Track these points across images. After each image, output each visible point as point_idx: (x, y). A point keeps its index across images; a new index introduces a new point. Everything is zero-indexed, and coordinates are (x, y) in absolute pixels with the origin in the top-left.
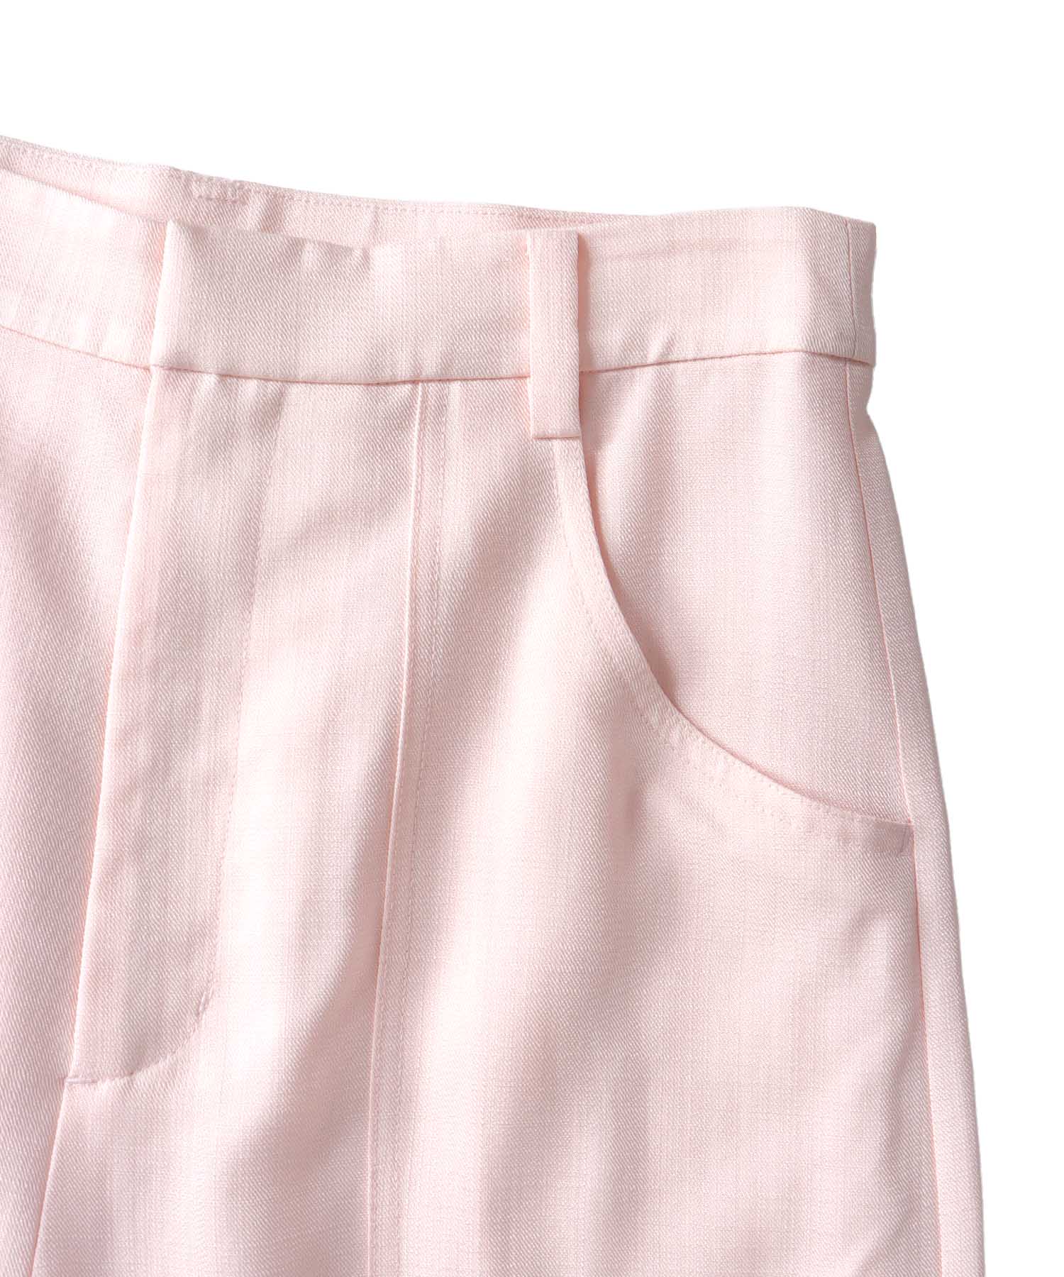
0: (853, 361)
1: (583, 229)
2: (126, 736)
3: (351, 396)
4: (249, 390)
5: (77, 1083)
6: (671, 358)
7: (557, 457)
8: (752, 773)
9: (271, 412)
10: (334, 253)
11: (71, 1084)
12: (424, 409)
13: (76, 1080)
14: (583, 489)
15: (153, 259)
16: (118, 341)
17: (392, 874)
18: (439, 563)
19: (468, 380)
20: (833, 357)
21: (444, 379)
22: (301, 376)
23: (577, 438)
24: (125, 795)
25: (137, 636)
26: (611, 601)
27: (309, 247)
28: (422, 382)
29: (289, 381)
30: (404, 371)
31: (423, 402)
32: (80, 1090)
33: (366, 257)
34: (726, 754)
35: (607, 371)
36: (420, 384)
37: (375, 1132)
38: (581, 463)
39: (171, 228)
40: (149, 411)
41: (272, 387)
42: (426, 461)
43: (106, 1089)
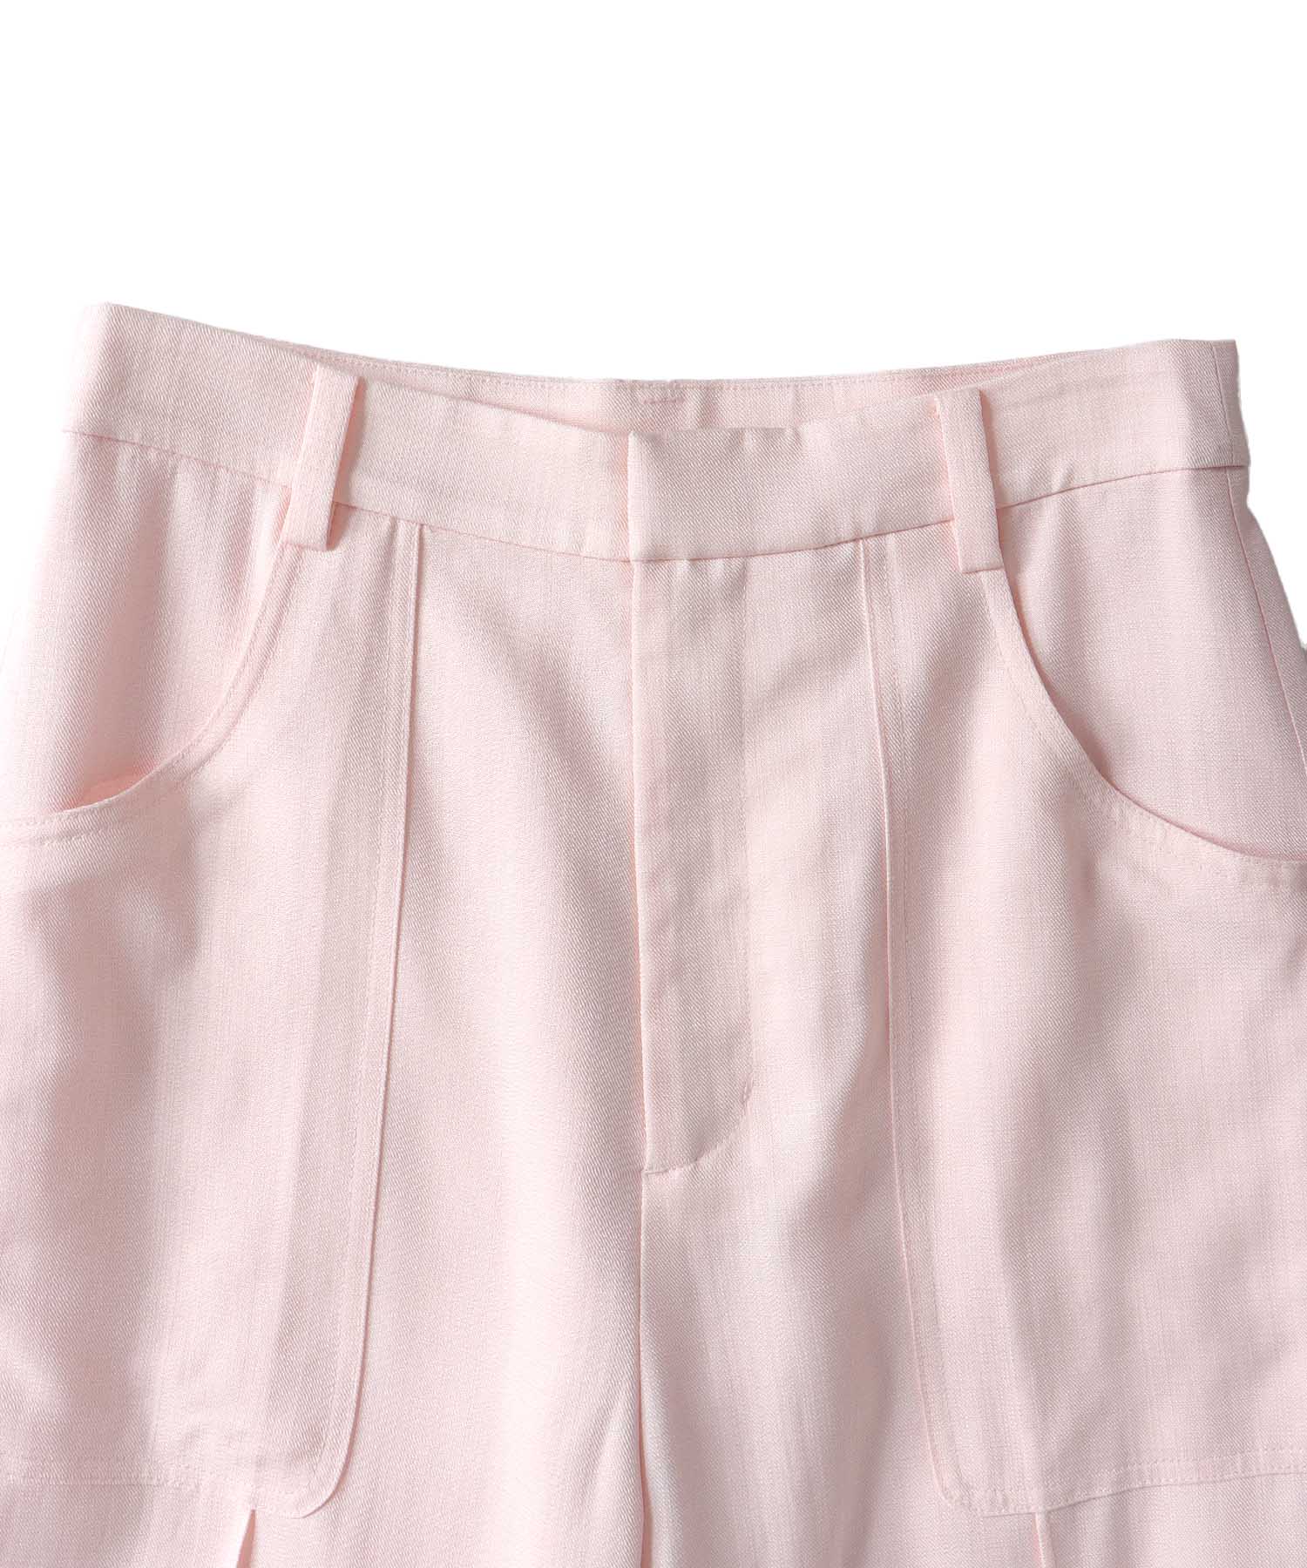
0: (1231, 468)
1: (984, 384)
2: (654, 879)
3: (804, 561)
4: (717, 568)
5: (653, 1173)
6: (1071, 486)
7: (985, 587)
8: (1187, 836)
9: (738, 583)
10: (769, 435)
11: (647, 1175)
12: (867, 562)
13: (650, 1172)
14: (1012, 611)
15: (617, 467)
16: (597, 539)
17: (893, 963)
18: (899, 695)
19: (901, 531)
20: (1215, 468)
21: (880, 534)
22: (760, 548)
23: (1001, 567)
24: (659, 928)
25: (652, 794)
26: (1050, 707)
27: (747, 435)
28: (862, 539)
29: (749, 555)
30: (846, 531)
31: (866, 556)
32: (655, 1179)
33: (797, 435)
34: (1162, 822)
35: (1018, 504)
36: (861, 541)
37: (902, 1180)
38: (1007, 587)
39: (632, 440)
40: (635, 598)
41: (736, 563)
42: (875, 607)
43: (676, 1174)
